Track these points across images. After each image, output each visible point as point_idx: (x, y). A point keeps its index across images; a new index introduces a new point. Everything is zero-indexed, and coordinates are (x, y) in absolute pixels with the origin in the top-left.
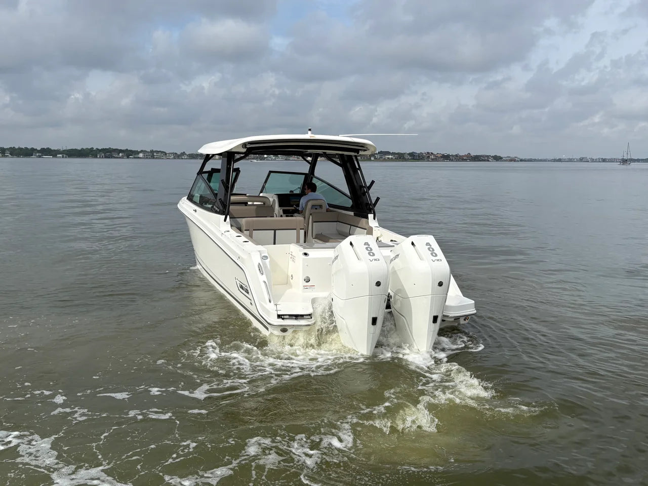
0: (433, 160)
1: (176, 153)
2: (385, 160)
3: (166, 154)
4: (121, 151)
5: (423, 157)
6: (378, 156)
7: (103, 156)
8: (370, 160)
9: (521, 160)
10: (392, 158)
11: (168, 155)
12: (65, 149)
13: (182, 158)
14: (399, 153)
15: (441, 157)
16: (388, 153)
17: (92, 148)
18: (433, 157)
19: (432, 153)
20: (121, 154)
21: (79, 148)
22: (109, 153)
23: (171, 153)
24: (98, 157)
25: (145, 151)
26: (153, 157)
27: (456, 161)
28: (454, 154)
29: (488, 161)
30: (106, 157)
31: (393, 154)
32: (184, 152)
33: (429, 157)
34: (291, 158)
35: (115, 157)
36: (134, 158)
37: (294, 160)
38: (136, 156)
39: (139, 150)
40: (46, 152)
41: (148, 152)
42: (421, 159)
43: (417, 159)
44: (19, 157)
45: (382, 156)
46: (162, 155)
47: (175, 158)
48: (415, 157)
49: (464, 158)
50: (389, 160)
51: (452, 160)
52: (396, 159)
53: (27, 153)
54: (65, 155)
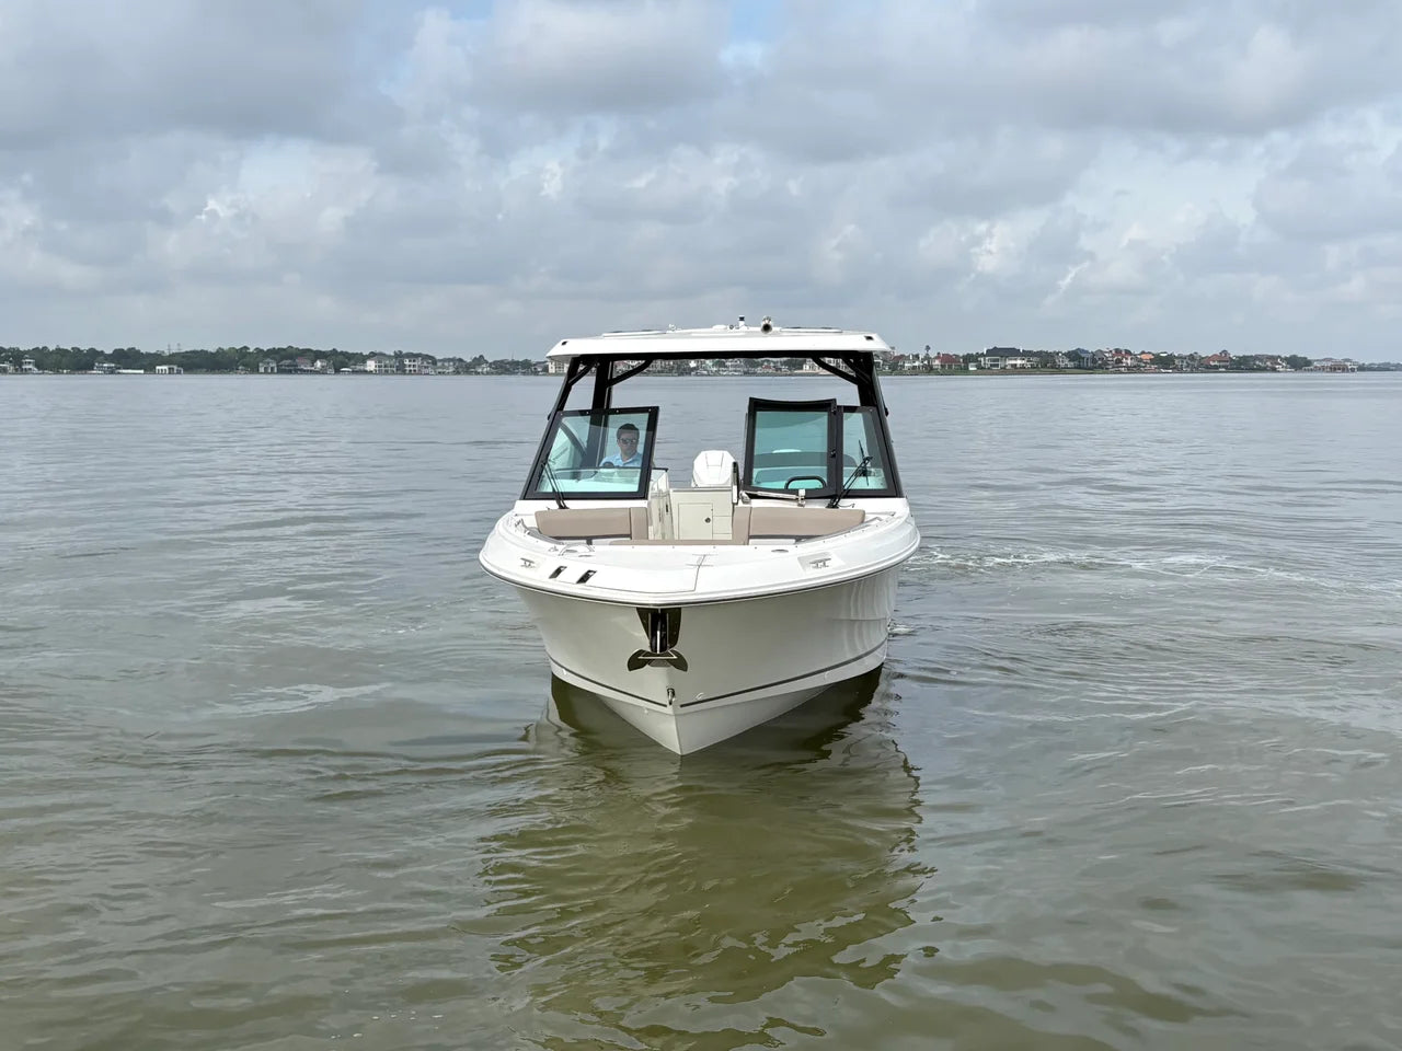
0: (1130, 369)
1: (461, 360)
2: (1004, 371)
3: (434, 361)
4: (319, 355)
5: (1106, 363)
6: (985, 362)
7: (272, 369)
8: (965, 371)
9: (1362, 368)
10: (1023, 367)
11: (439, 364)
12: (174, 350)
13: (476, 373)
14: (1041, 352)
15: (1153, 361)
16: (1013, 353)
17: (246, 348)
18: (1129, 361)
19: (1128, 352)
20: (319, 364)
21: (212, 348)
22: (288, 361)
23: (449, 360)
24: (262, 370)
25: (384, 355)
26: (401, 370)
27: (1192, 372)
28: (1186, 353)
29: (1274, 370)
30: (281, 371)
31: (1027, 354)
32: (481, 356)
33: (1119, 361)
34: (759, 370)
35: (303, 372)
36: (354, 372)
37: (768, 374)
38: (358, 368)
39: (366, 353)
40: (127, 359)
41: (389, 357)
42: (1100, 367)
43: (1089, 369)
44: (58, 373)
45: (998, 360)
46: (425, 364)
47: (457, 372)
48: (1084, 362)
49: (1212, 363)
50: (1016, 370)
51: (1179, 370)
52: (1032, 367)
53: (80, 362)
54: (175, 367)
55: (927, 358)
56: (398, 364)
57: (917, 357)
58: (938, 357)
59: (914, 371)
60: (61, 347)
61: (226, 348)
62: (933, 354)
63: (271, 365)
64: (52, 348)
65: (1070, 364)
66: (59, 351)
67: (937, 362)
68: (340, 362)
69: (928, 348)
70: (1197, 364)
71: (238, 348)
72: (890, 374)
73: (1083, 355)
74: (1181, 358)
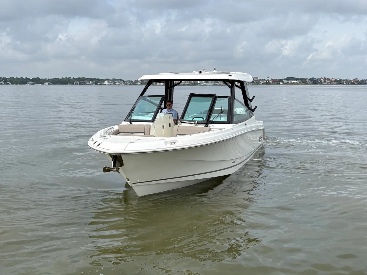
0: (328, 84)
1: (131, 81)
2: (291, 84)
3: (124, 81)
4: (91, 80)
5: (321, 82)
6: (285, 81)
7: (78, 83)
8: (279, 84)
10: (296, 83)
11: (125, 82)
12: (50, 78)
13: (136, 85)
14: (302, 78)
15: (335, 81)
16: (293, 79)
17: (70, 77)
18: (328, 81)
19: (328, 79)
20: (91, 82)
21: (61, 78)
22: (82, 81)
23: (129, 81)
24: (75, 84)
26: (114, 84)
27: (347, 84)
28: (345, 79)
30: (80, 84)
31: (297, 79)
33: (325, 81)
34: (218, 84)
35: (86, 84)
36: (101, 85)
37: (221, 85)
38: (102, 83)
39: (104, 79)
40: (36, 81)
41: (111, 80)
42: (320, 83)
43: (316, 83)
44: (17, 85)
45: (289, 81)
46: (121, 82)
47: (130, 85)
48: (314, 82)
49: (353, 82)
50: (294, 84)
51: (343, 84)
52: (299, 83)
53: (23, 81)
54: (50, 83)
55: (268, 80)
56: (114, 82)
57: (265, 80)
58: (271, 80)
59: (264, 84)
60: (18, 77)
61: (64, 77)
62: (269, 79)
63: (77, 83)
64: (15, 77)
65: (311, 82)
66: (17, 78)
67: (271, 81)
68: (97, 82)
69: (268, 77)
70: (348, 82)
71: (68, 77)
72: (257, 85)
73: (314, 79)
74: (343, 80)
